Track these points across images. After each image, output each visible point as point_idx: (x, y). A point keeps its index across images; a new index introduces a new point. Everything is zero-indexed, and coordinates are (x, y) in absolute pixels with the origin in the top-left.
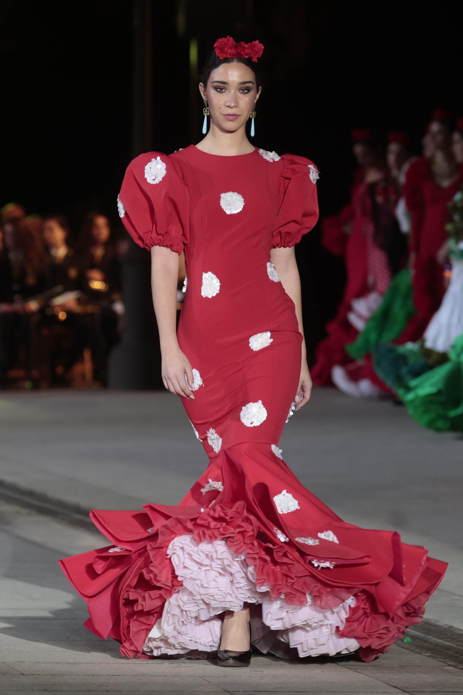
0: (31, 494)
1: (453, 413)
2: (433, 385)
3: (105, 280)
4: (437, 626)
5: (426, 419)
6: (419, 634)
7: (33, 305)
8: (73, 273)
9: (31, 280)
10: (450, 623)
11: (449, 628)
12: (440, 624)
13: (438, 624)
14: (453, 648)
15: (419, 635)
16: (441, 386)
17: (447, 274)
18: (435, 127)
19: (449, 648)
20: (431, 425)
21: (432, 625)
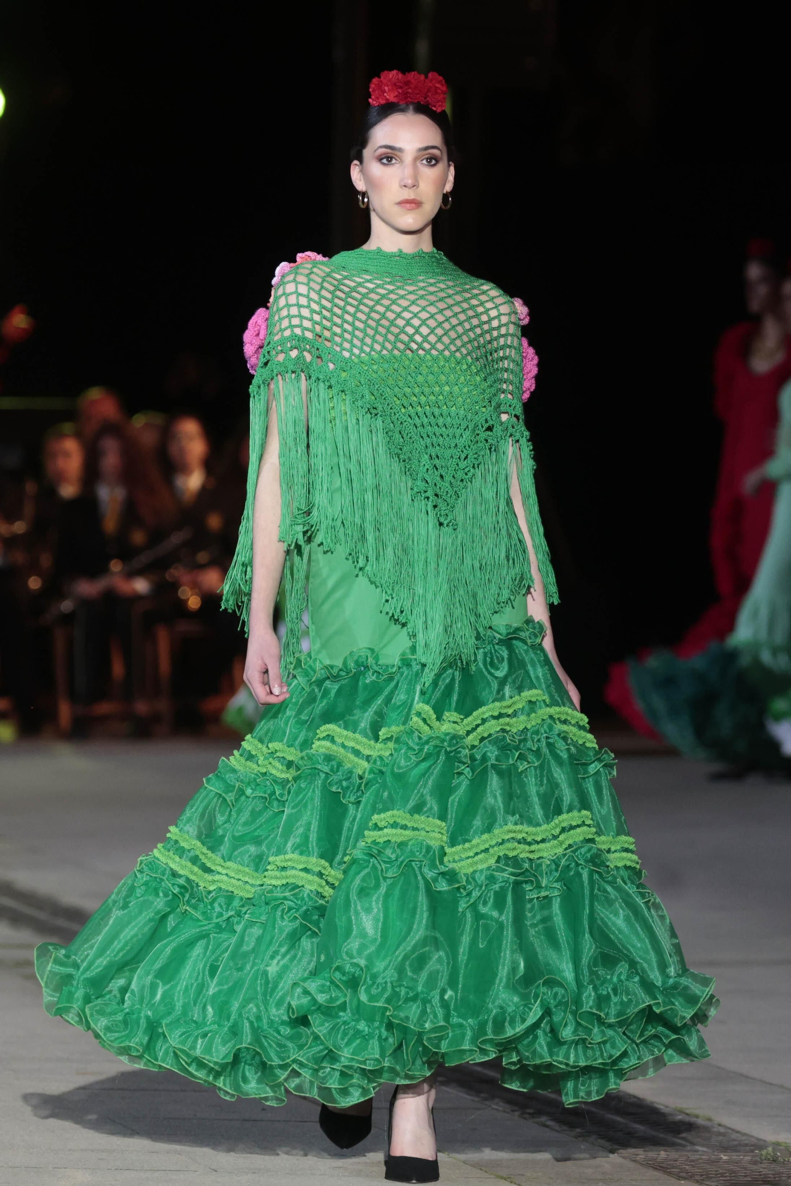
7: (141, 586)
8: (214, 522)
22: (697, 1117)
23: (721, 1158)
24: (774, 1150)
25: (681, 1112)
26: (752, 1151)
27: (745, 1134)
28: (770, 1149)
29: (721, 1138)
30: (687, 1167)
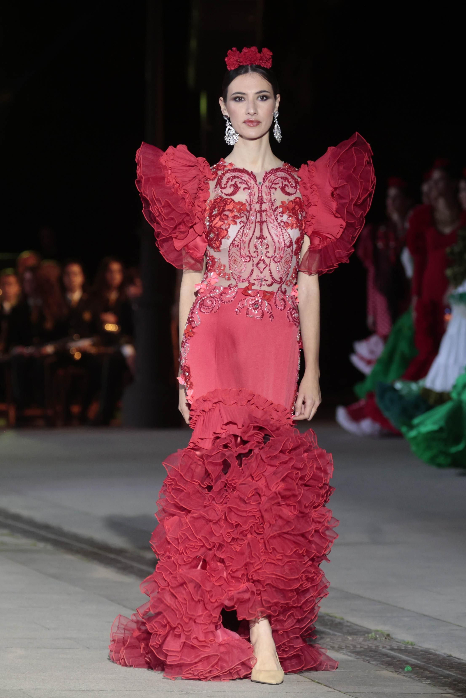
0: (47, 527)
1: (454, 449)
2: (434, 423)
3: (118, 323)
4: (436, 655)
5: (427, 455)
6: (419, 662)
7: (49, 349)
8: (87, 316)
9: (49, 325)
10: (449, 653)
11: (448, 657)
12: (440, 653)
13: (437, 653)
14: (452, 676)
15: (419, 664)
16: (442, 423)
17: (447, 317)
18: (436, 175)
19: (448, 677)
20: (433, 461)
21: (431, 654)
22: (336, 617)
23: (348, 639)
24: (375, 634)
25: (328, 615)
26: (364, 635)
27: (360, 626)
28: (373, 634)
29: (348, 628)
30: (331, 643)
